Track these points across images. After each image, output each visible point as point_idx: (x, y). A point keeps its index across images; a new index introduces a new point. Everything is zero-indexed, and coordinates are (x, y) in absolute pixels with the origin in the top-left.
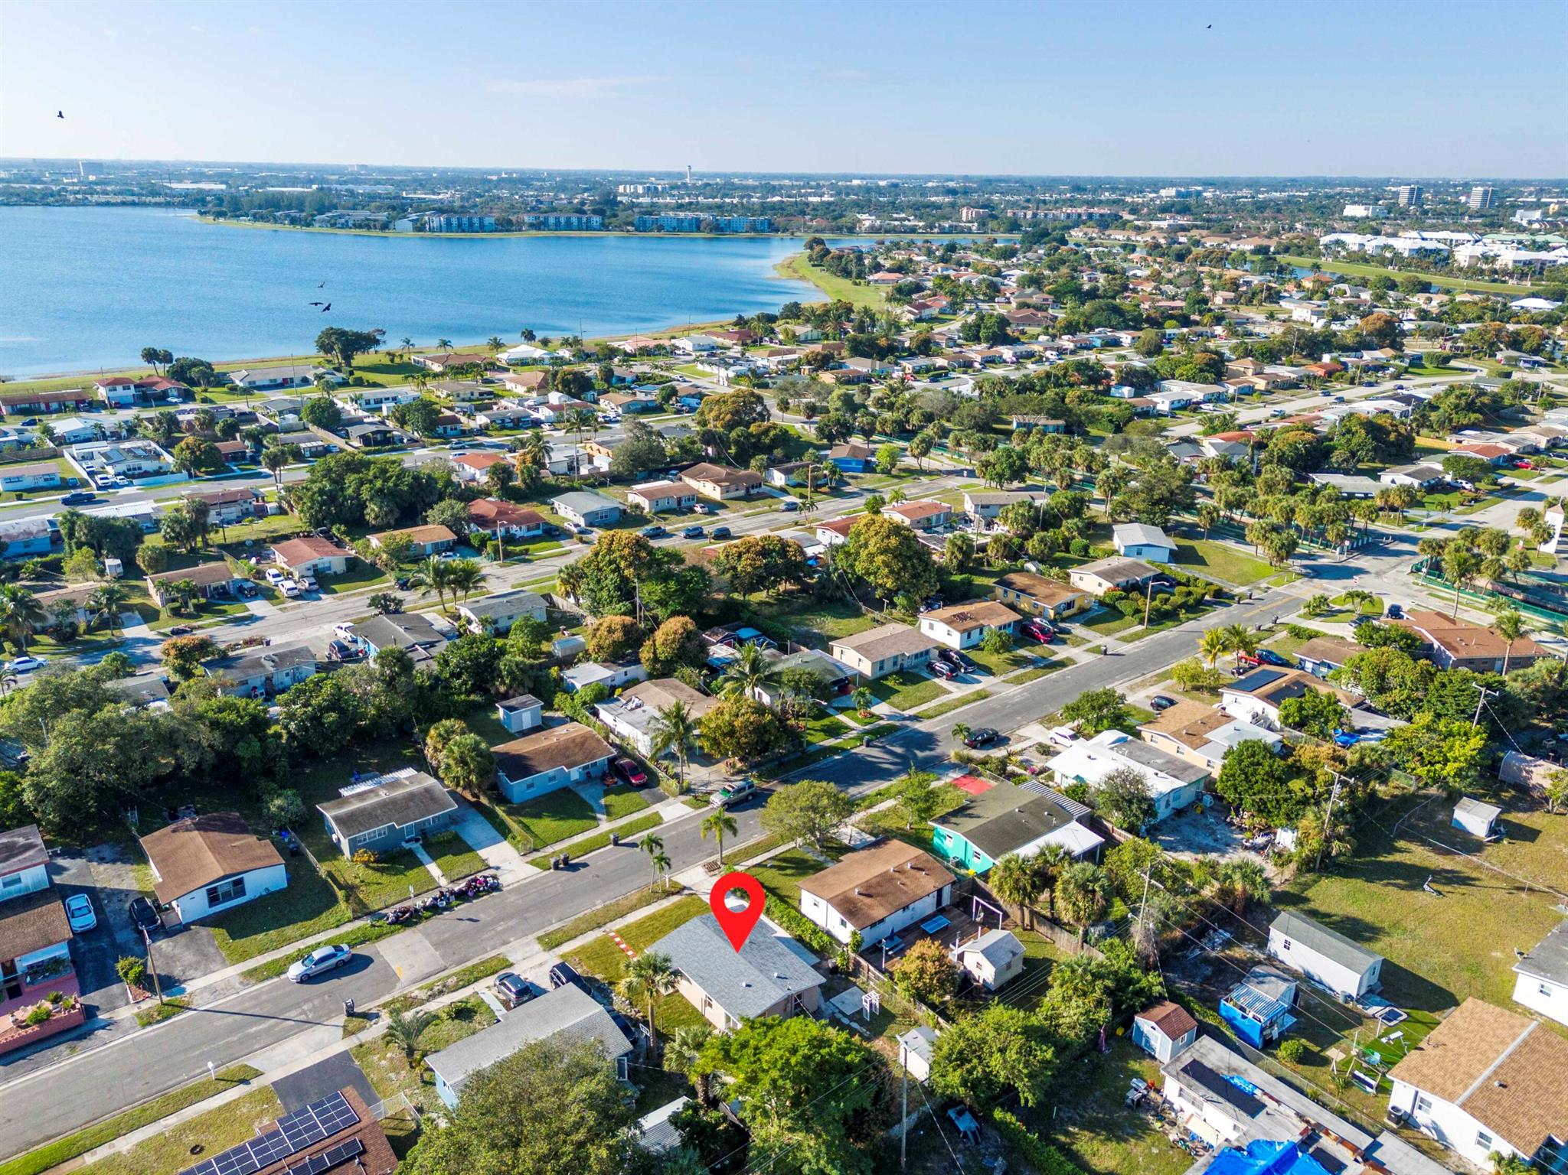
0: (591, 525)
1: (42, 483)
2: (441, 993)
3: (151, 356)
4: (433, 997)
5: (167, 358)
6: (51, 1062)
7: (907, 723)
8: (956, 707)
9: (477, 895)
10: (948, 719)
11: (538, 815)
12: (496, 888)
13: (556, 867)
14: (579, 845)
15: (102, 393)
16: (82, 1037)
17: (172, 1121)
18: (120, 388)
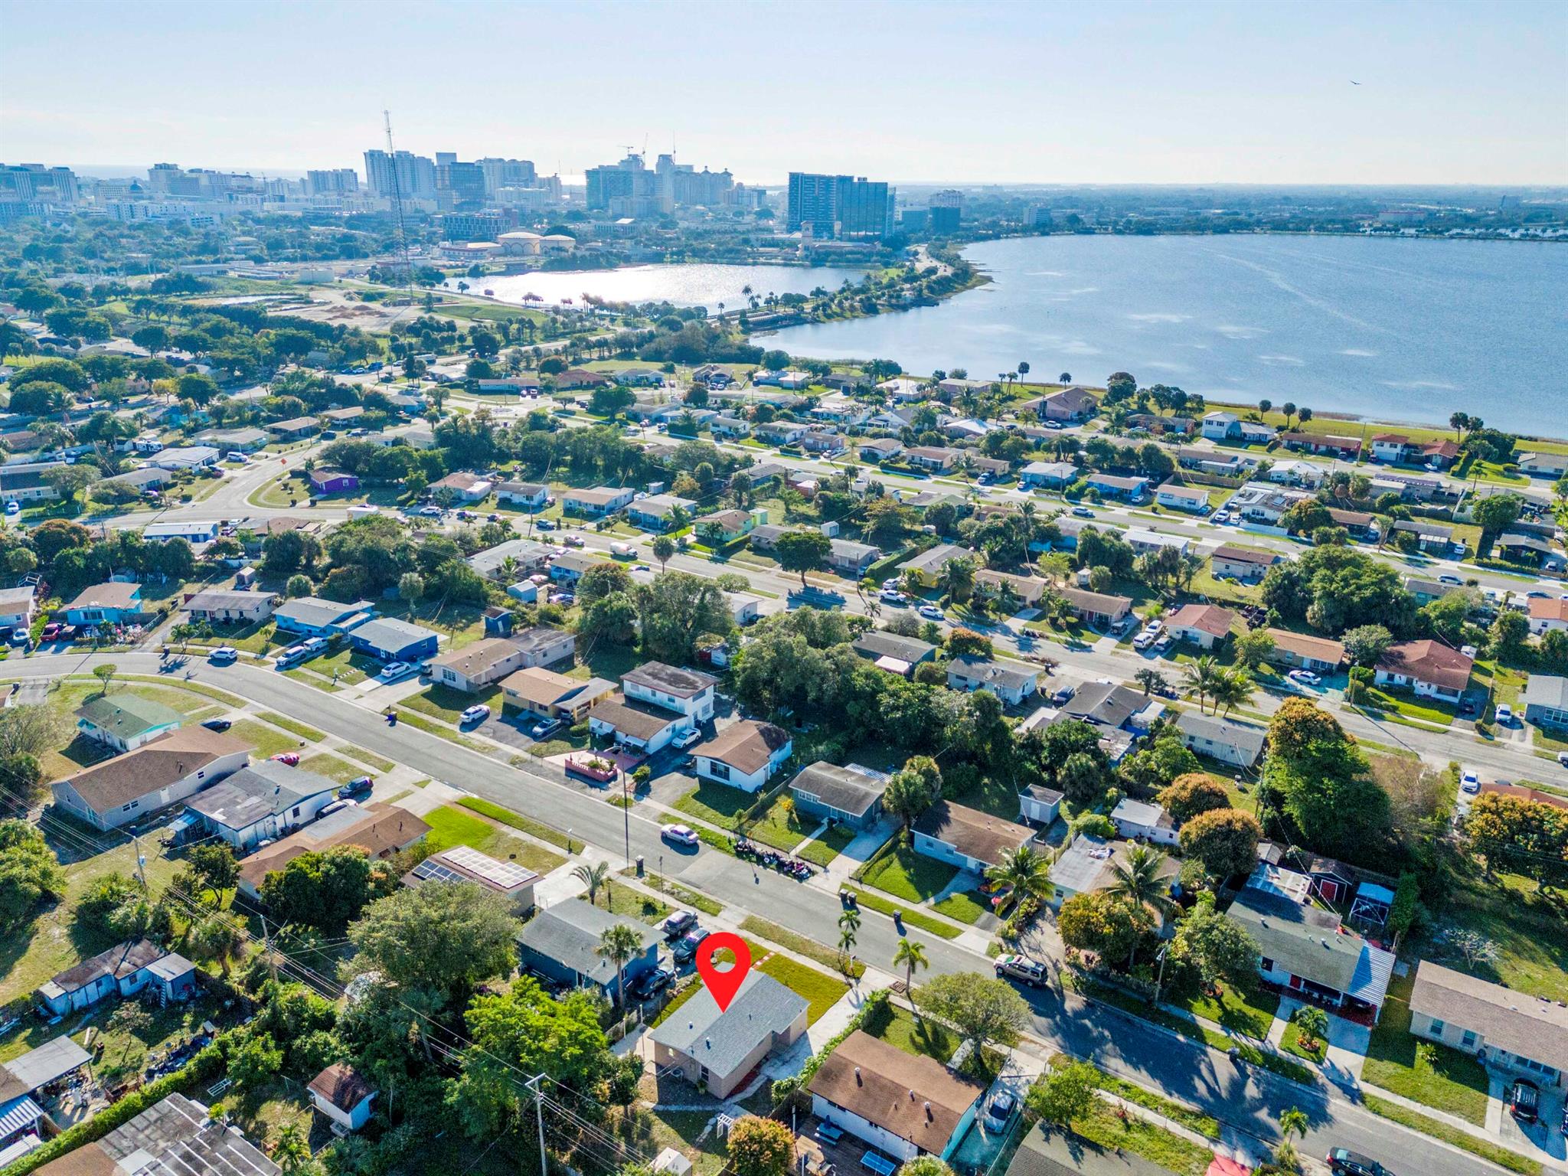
0: (1534, 722)
1: (1186, 505)
2: (673, 894)
3: (1459, 421)
4: (667, 892)
5: (1477, 424)
6: (572, 787)
7: (1332, 1088)
8: (1438, 1136)
9: (786, 873)
10: (1392, 1131)
11: (905, 866)
12: (801, 878)
13: (844, 897)
14: (881, 901)
15: (1376, 449)
16: (592, 786)
17: (535, 841)
18: (1387, 445)
